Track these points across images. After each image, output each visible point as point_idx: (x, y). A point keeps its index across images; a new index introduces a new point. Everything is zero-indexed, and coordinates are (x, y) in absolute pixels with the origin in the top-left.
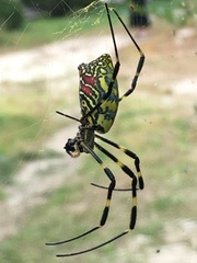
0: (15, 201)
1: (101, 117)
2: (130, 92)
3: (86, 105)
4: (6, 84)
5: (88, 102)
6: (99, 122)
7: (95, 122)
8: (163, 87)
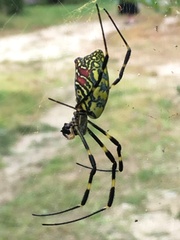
0: (12, 170)
1: (94, 105)
2: (118, 81)
3: (80, 94)
4: (5, 63)
5: (83, 92)
6: (92, 109)
7: (88, 109)
8: (149, 69)
